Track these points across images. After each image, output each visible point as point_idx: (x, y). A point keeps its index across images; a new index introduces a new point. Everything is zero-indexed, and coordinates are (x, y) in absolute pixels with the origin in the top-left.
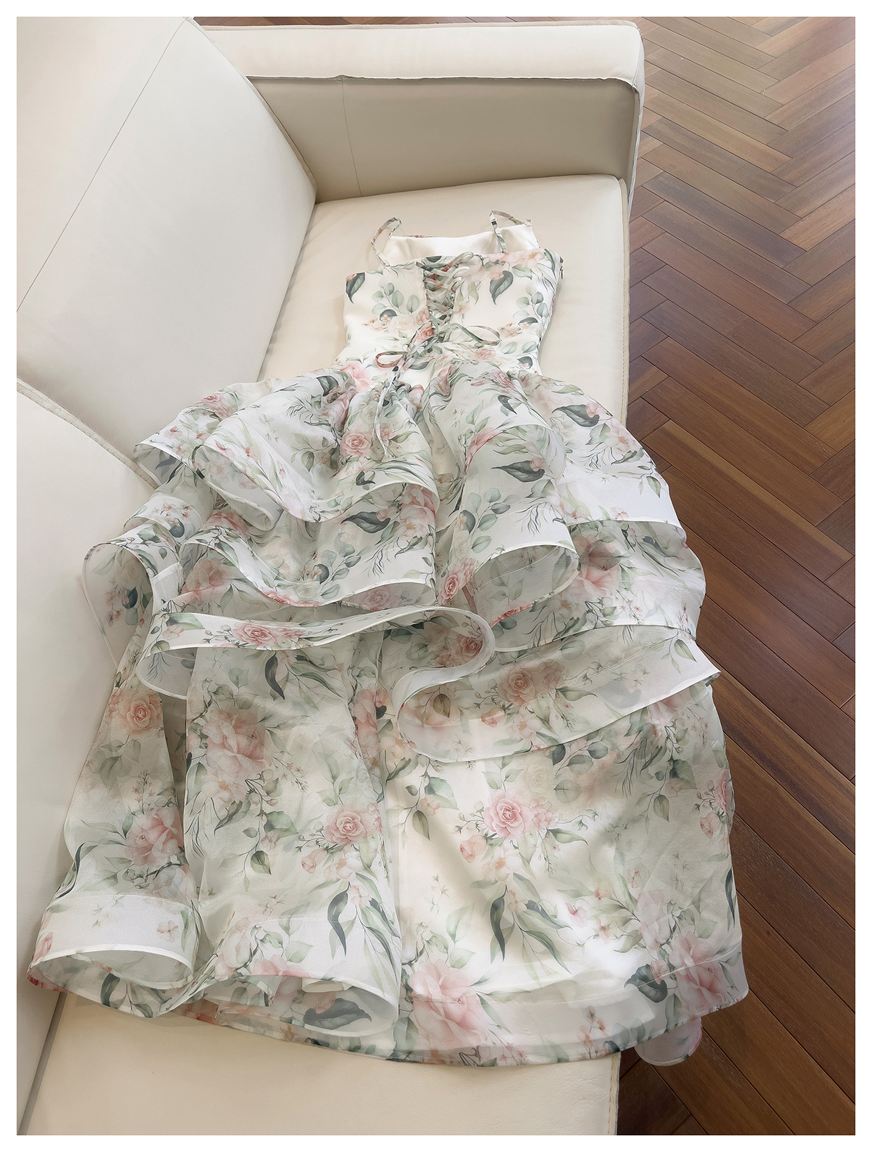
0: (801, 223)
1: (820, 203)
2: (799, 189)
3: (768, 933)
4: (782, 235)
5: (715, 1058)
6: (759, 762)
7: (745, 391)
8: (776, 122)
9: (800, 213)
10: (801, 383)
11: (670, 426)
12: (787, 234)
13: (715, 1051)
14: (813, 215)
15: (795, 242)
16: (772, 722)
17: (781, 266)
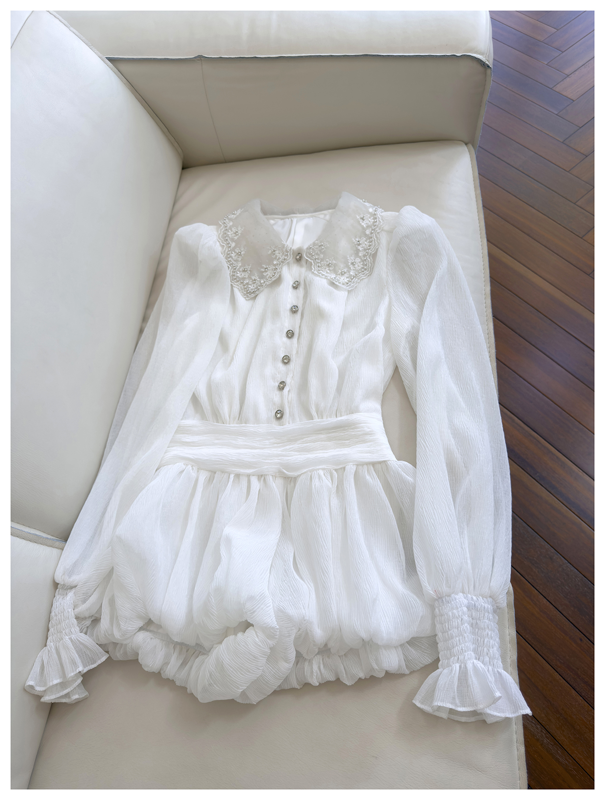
0: (568, 79)
2: (565, 53)
3: (581, 640)
4: (554, 89)
5: (545, 741)
9: (567, 71)
10: (577, 203)
12: (558, 88)
13: (545, 734)
14: (577, 73)
15: (564, 93)
17: (556, 113)
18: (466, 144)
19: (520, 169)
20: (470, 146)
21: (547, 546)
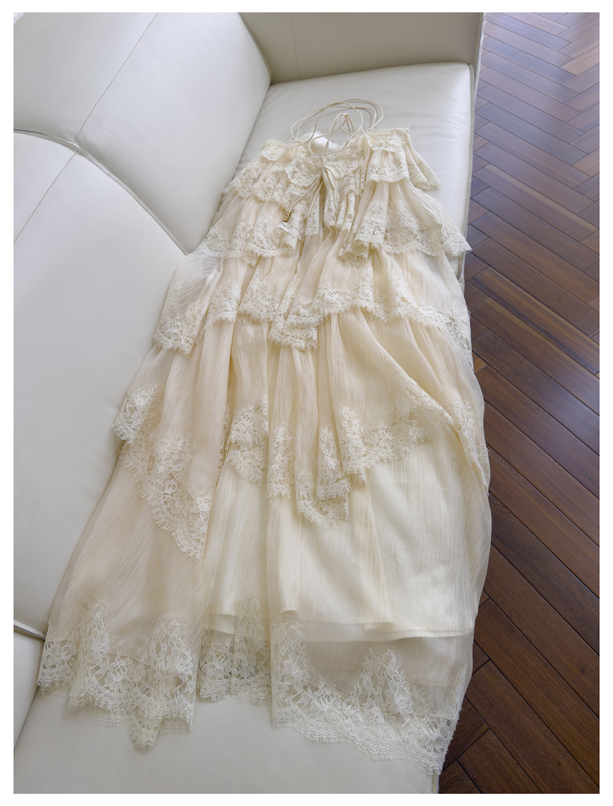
0: (574, 61)
3: (538, 410)
4: (561, 67)
5: (504, 466)
6: (536, 329)
9: (573, 56)
10: (571, 143)
11: (489, 167)
12: (564, 67)
15: (570, 71)
16: (546, 311)
18: (468, 65)
19: (527, 121)
20: (471, 65)
21: (519, 354)
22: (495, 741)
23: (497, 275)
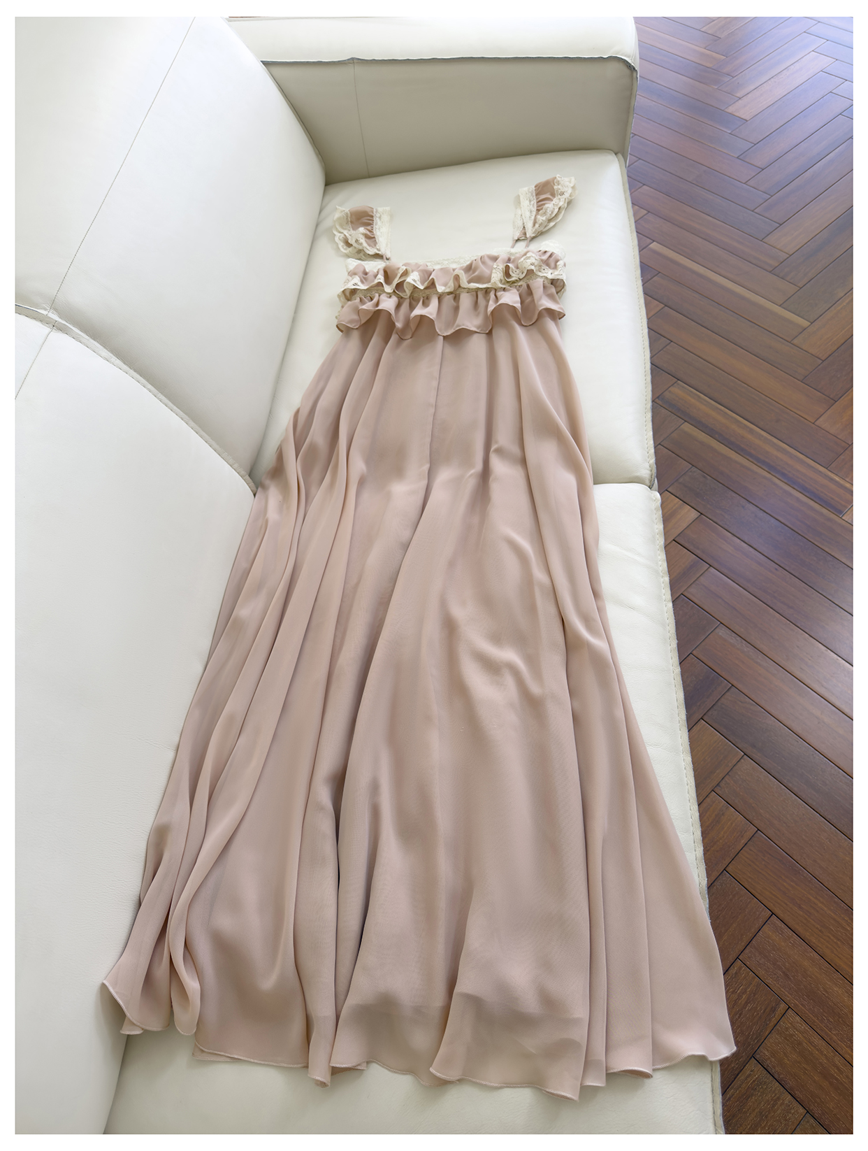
0: (740, 101)
1: (753, 87)
2: (735, 78)
3: (776, 569)
4: (726, 110)
5: (745, 650)
6: (755, 462)
7: (711, 218)
8: (709, 32)
9: (739, 95)
10: (755, 211)
11: (654, 246)
12: (730, 110)
14: (749, 95)
16: (763, 436)
17: (729, 132)
22: (801, 1024)
23: (691, 392)
